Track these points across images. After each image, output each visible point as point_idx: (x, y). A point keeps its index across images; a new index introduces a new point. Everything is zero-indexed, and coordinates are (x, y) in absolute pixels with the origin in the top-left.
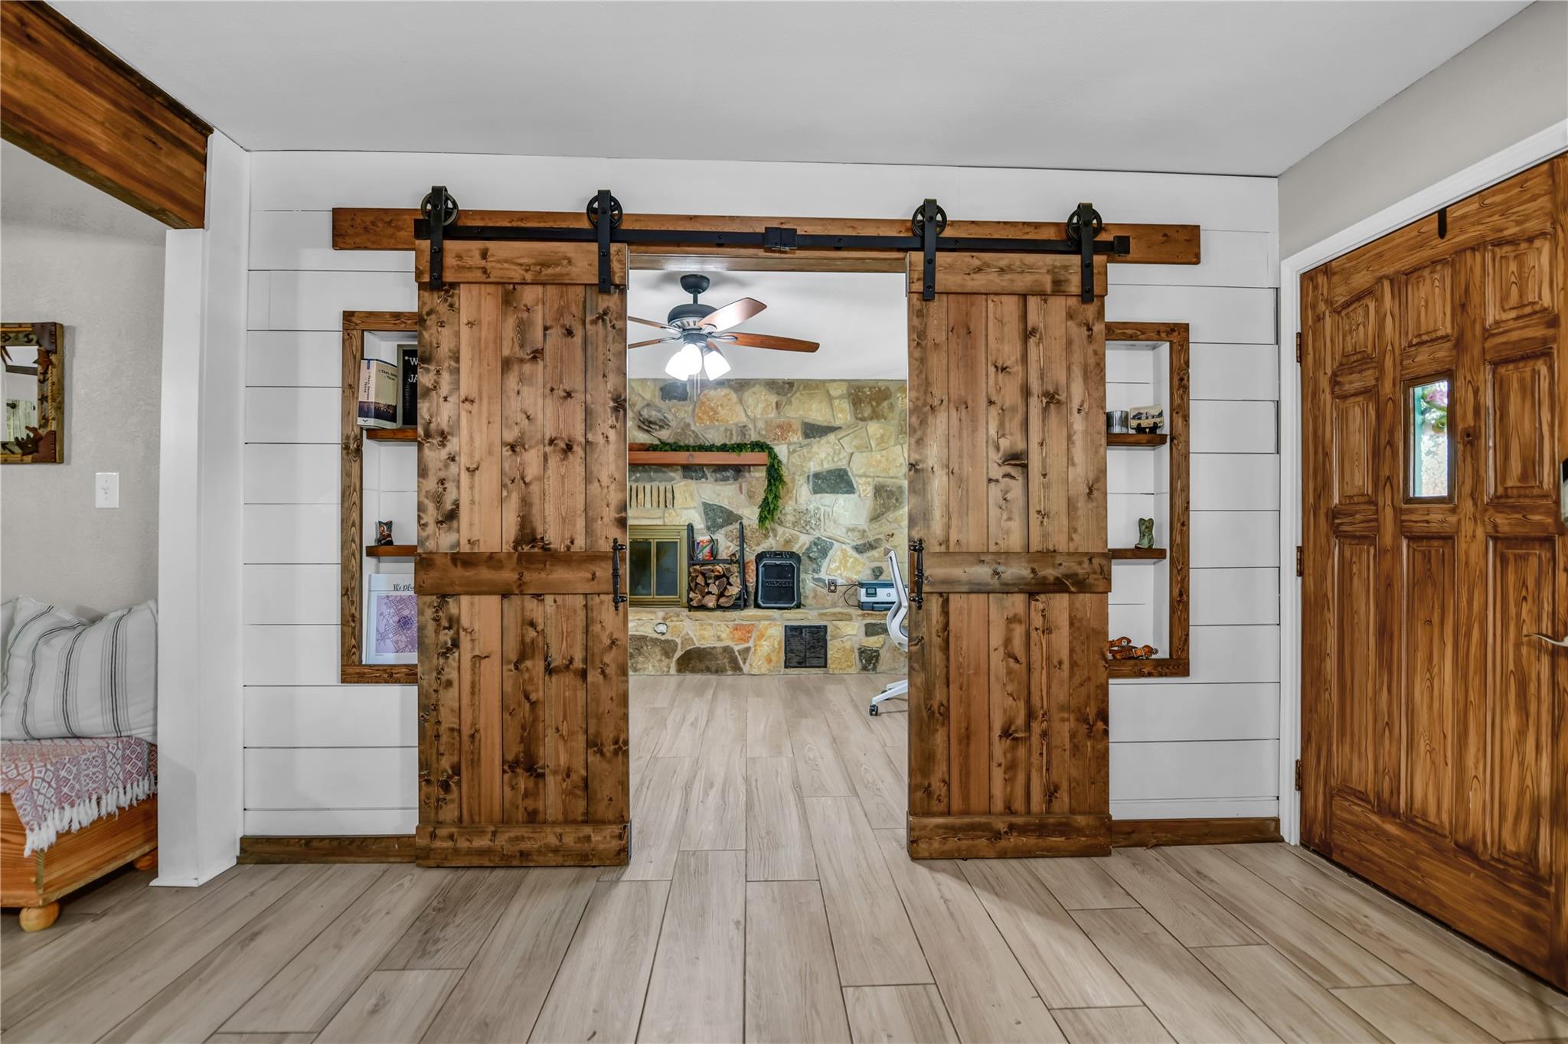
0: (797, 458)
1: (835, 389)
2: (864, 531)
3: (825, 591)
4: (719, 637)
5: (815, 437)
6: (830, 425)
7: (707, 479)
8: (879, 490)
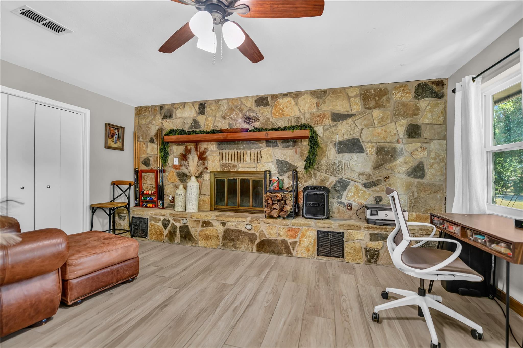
0: (328, 133)
1: (352, 92)
2: (370, 175)
3: (345, 209)
4: (279, 234)
5: (339, 121)
6: (348, 113)
7: (278, 147)
8: (380, 150)
